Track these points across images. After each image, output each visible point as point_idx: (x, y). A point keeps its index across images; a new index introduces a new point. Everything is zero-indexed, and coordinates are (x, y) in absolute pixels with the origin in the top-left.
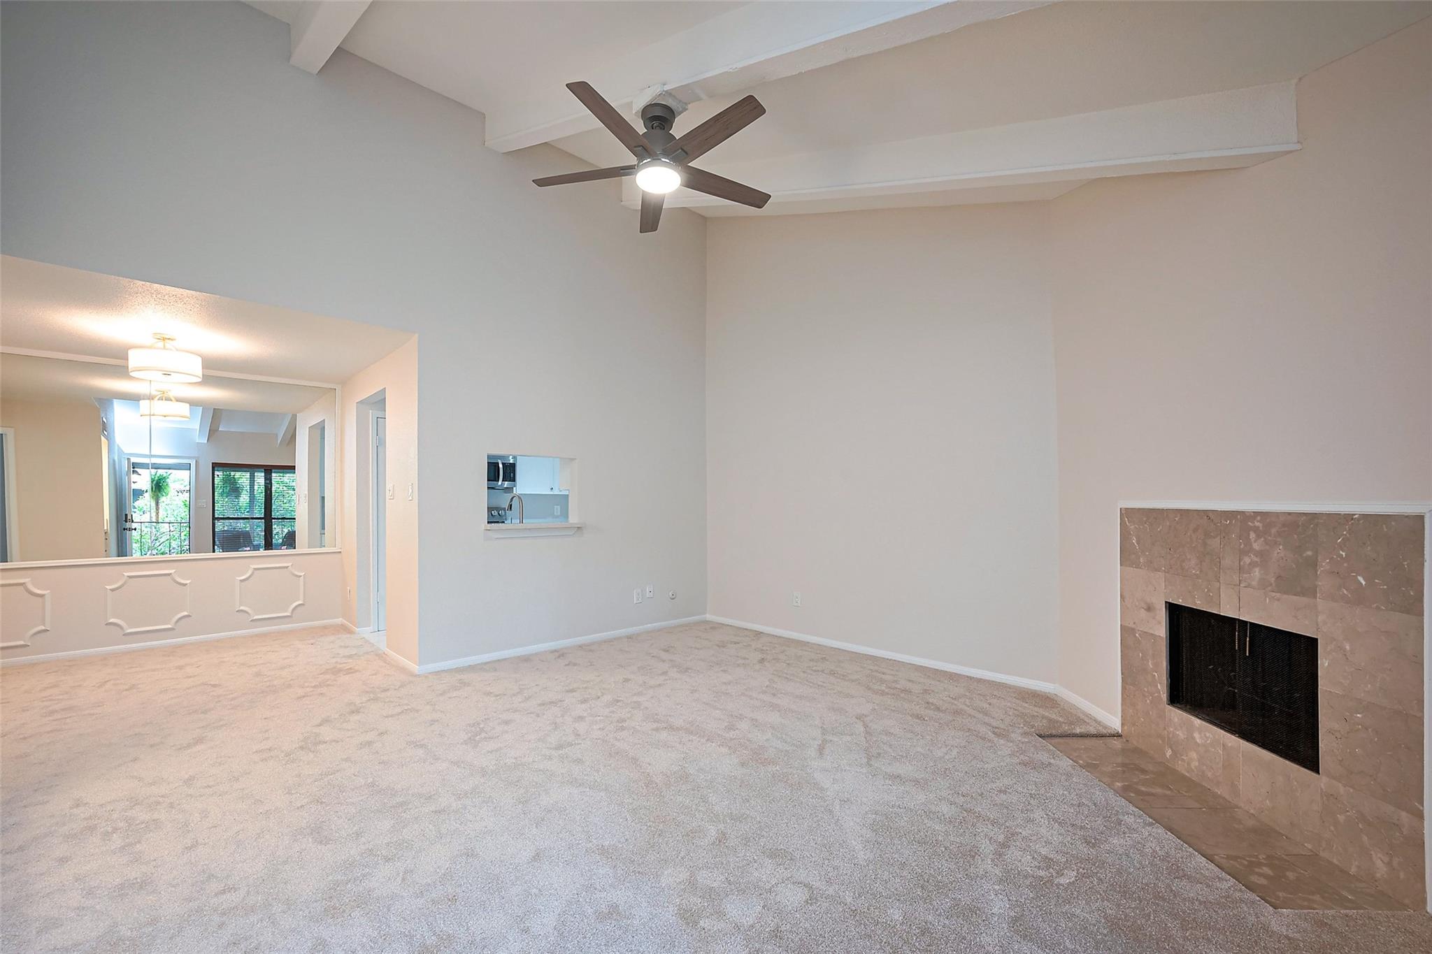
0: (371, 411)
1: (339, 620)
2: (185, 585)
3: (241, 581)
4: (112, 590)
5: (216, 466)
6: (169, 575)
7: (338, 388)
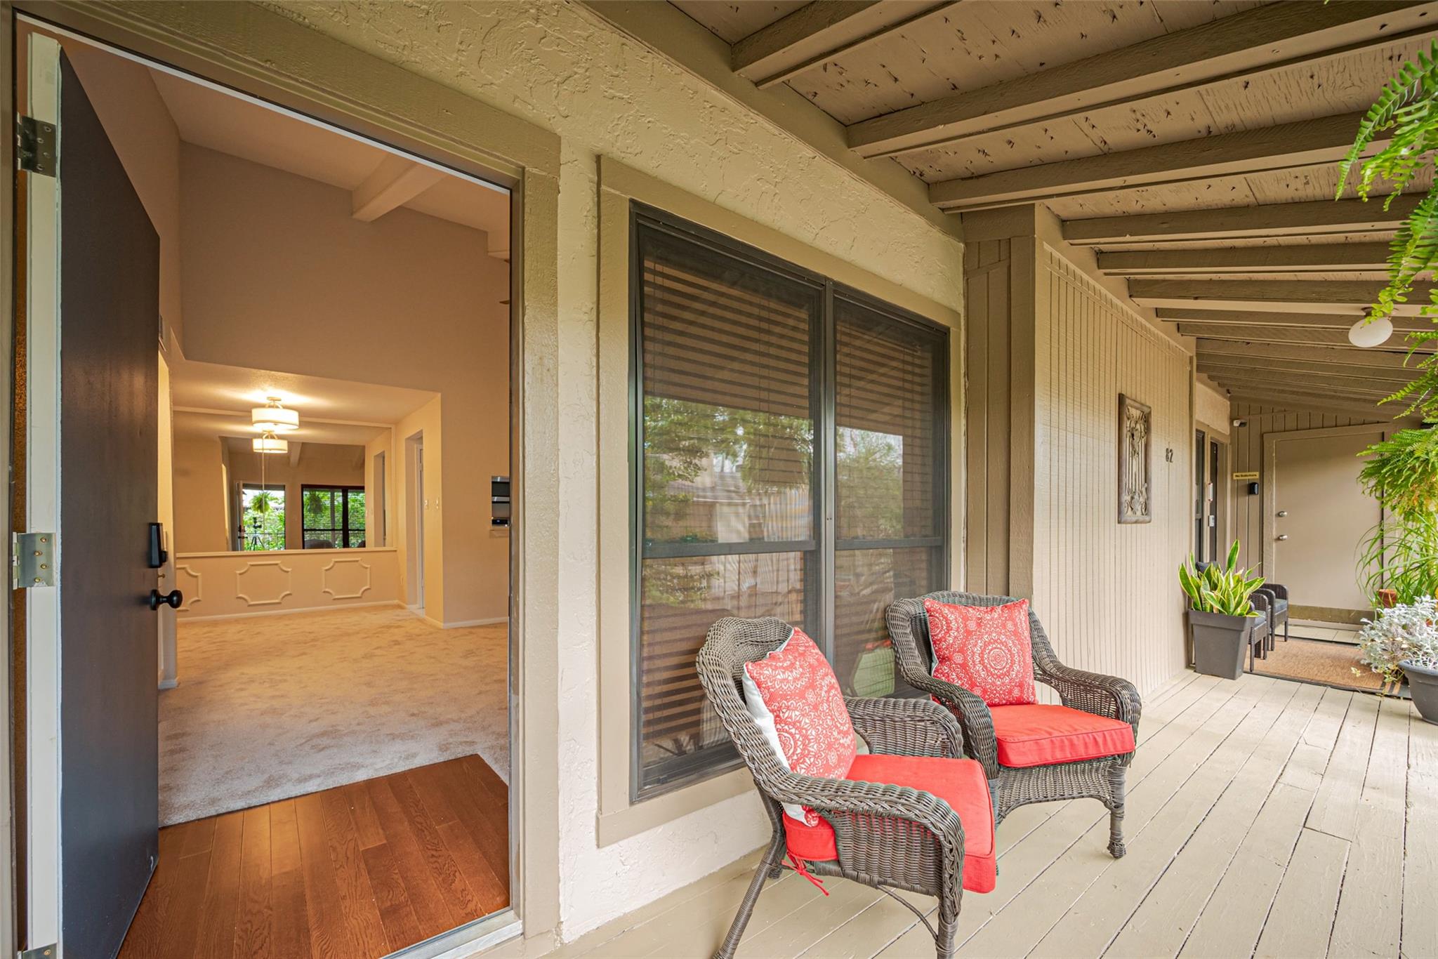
0: (415, 446)
1: (396, 602)
2: (287, 572)
3: (326, 570)
4: (240, 574)
5: (304, 487)
6: (277, 564)
7: (393, 427)
